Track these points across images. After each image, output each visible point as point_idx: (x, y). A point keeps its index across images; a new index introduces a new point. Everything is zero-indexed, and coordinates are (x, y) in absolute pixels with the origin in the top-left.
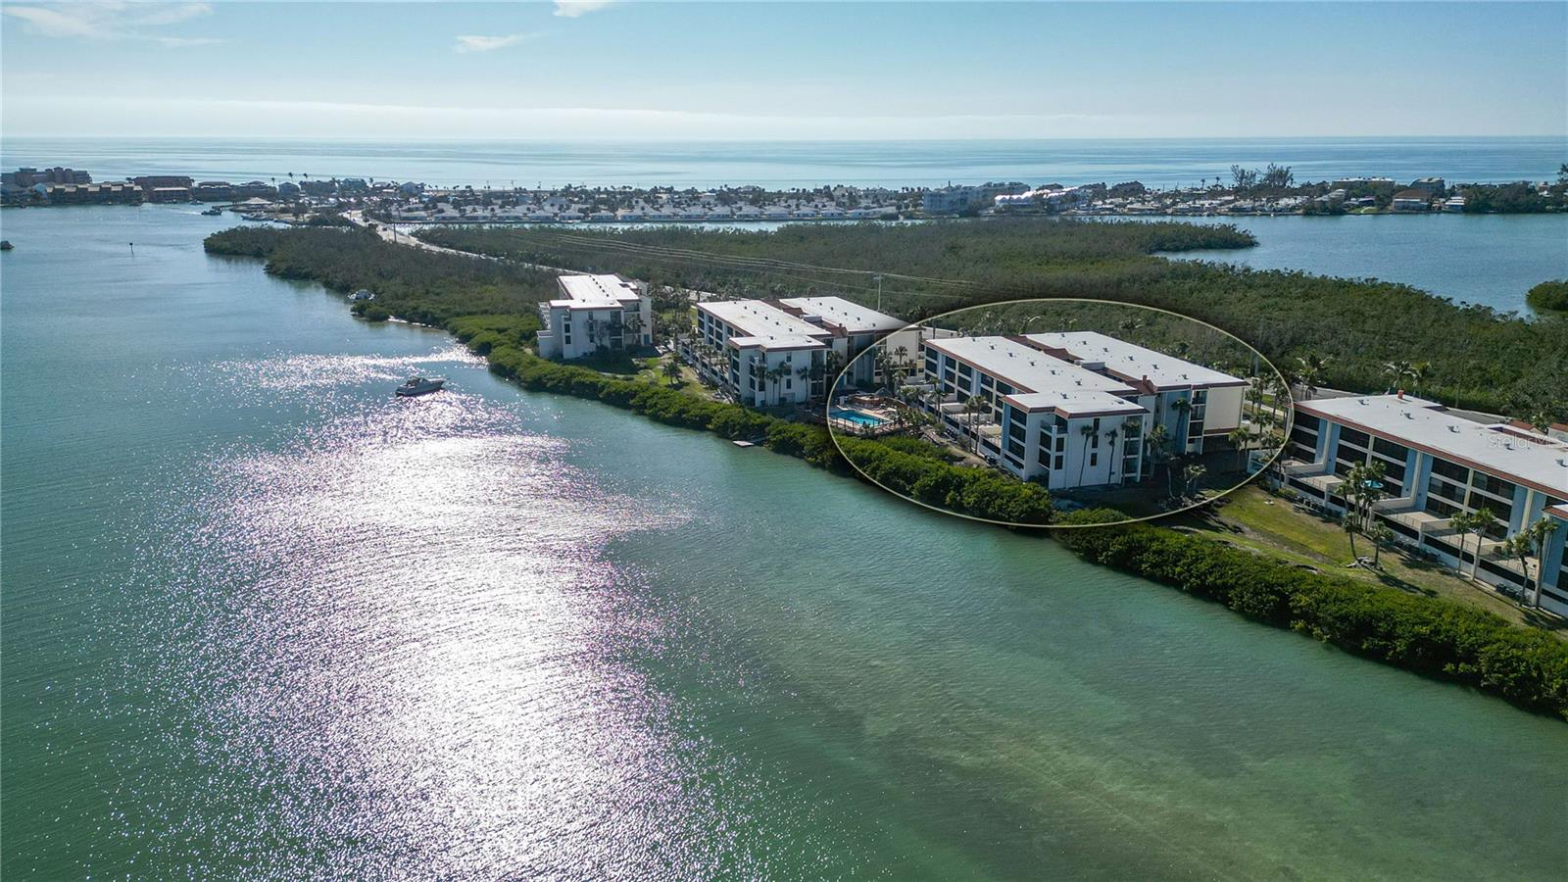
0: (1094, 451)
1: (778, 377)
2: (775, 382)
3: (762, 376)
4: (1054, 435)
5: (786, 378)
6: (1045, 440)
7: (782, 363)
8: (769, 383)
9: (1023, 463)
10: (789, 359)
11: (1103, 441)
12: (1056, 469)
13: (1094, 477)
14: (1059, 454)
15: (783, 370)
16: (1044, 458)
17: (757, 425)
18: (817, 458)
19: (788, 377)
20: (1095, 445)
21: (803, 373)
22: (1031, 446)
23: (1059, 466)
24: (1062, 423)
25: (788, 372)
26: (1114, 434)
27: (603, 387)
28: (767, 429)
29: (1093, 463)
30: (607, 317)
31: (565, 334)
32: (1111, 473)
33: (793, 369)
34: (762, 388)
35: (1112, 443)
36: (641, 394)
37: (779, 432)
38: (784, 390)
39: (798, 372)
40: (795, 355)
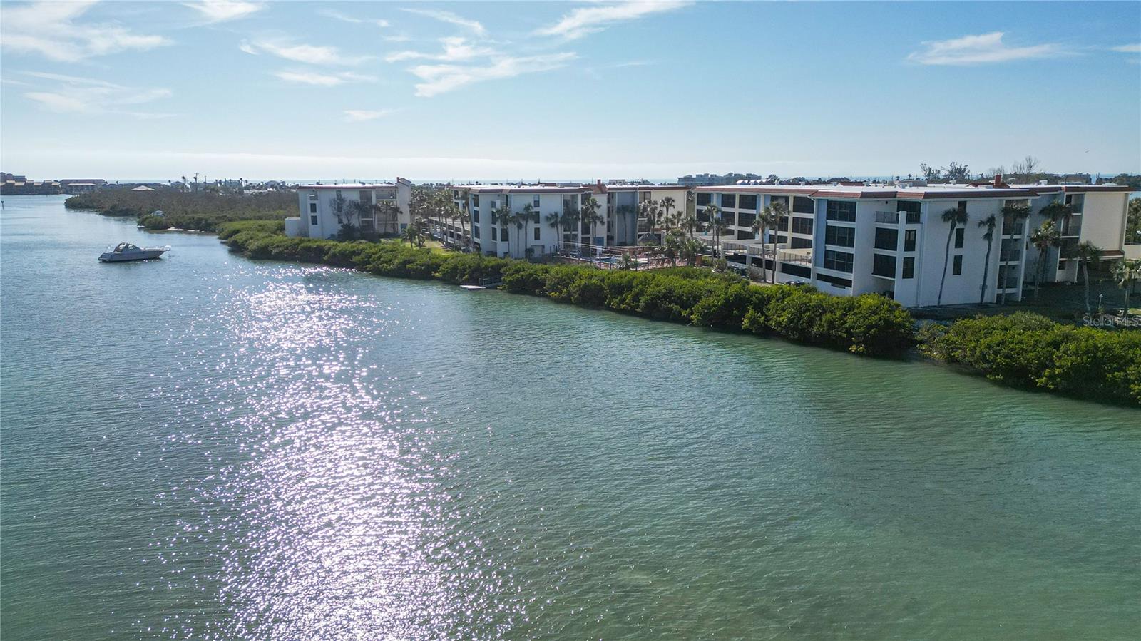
0: (959, 252)
1: (523, 223)
2: (520, 227)
3: (505, 222)
4: (902, 227)
5: (531, 226)
6: (885, 238)
7: (528, 208)
8: (512, 228)
9: (850, 277)
10: (537, 204)
11: (974, 235)
12: (904, 277)
13: (961, 291)
14: (909, 254)
15: (530, 215)
16: (883, 266)
17: (492, 267)
18: (561, 292)
19: (537, 226)
20: (959, 244)
21: (553, 220)
22: (862, 251)
23: (908, 273)
24: (912, 208)
25: (536, 218)
26: (991, 221)
27: (329, 249)
28: (502, 271)
29: (957, 270)
30: (356, 197)
31: (310, 214)
32: (984, 287)
33: (542, 216)
34: (505, 237)
35: (988, 236)
36: (367, 251)
37: (517, 271)
38: (532, 242)
39: (548, 219)
40: (544, 200)
